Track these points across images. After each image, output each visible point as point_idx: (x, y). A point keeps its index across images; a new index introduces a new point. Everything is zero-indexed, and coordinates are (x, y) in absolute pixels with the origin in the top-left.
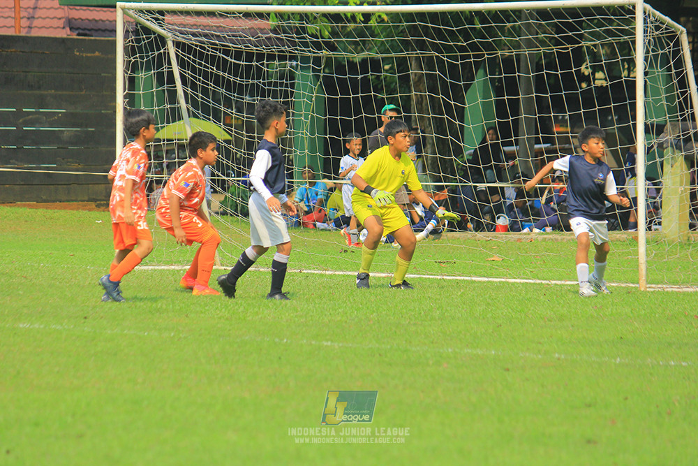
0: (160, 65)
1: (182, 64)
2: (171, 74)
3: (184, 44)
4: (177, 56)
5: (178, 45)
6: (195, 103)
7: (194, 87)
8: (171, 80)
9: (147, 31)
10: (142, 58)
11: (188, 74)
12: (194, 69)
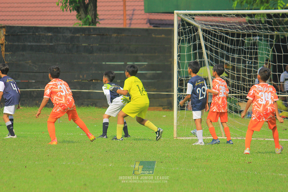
0: (195, 40)
1: (205, 39)
2: (200, 45)
3: (206, 30)
4: (203, 36)
5: (203, 30)
6: (211, 59)
7: (211, 50)
8: (200, 47)
9: (189, 24)
10: (186, 37)
11: (209, 44)
12: (211, 42)
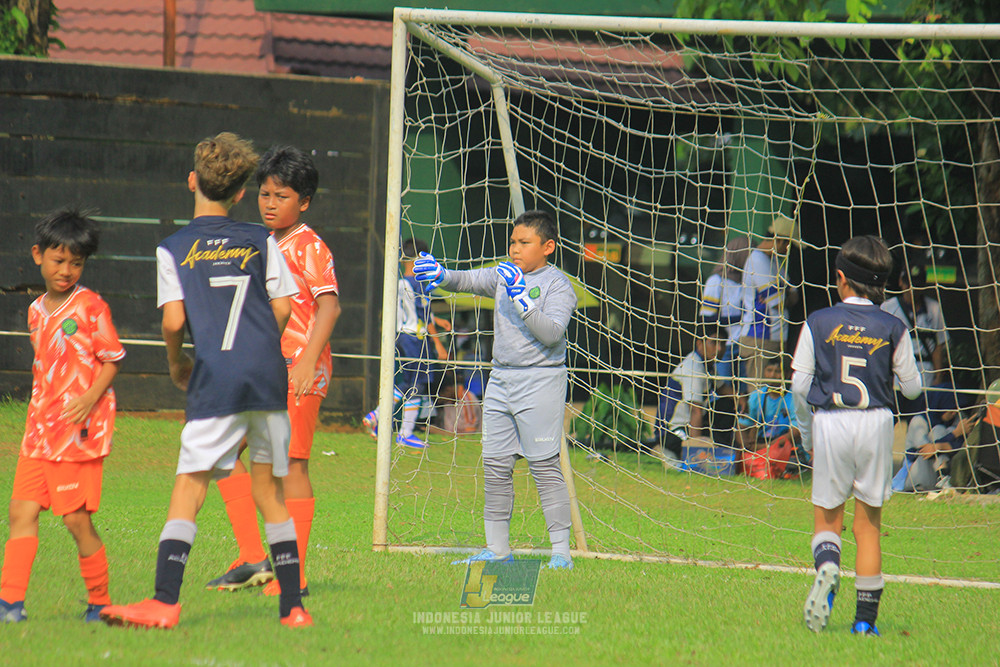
0: (477, 137)
1: (521, 134)
2: (498, 156)
3: (528, 96)
4: (513, 120)
5: (514, 97)
7: (546, 182)
9: (454, 67)
10: (441, 121)
11: (535, 156)
12: (547, 147)
